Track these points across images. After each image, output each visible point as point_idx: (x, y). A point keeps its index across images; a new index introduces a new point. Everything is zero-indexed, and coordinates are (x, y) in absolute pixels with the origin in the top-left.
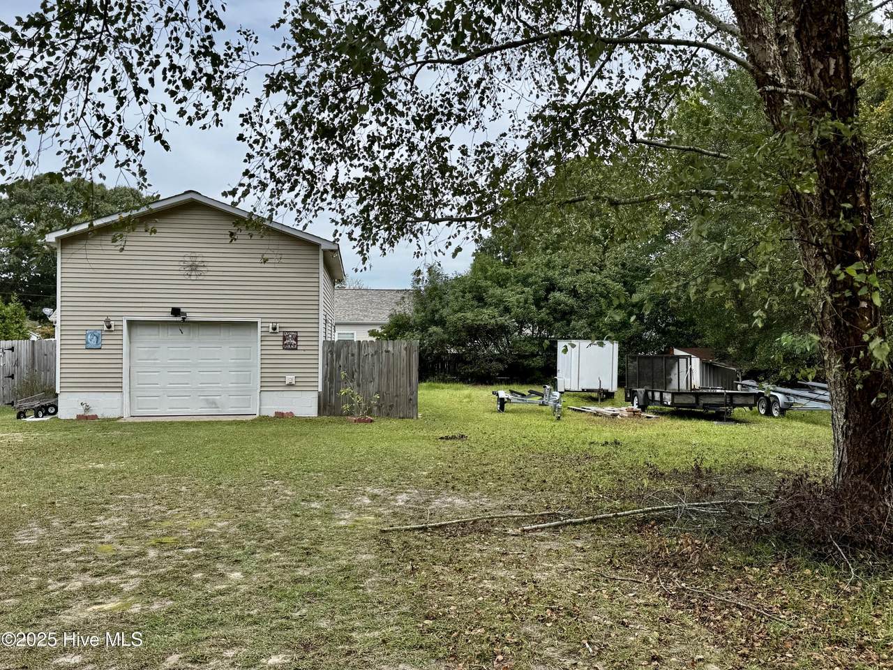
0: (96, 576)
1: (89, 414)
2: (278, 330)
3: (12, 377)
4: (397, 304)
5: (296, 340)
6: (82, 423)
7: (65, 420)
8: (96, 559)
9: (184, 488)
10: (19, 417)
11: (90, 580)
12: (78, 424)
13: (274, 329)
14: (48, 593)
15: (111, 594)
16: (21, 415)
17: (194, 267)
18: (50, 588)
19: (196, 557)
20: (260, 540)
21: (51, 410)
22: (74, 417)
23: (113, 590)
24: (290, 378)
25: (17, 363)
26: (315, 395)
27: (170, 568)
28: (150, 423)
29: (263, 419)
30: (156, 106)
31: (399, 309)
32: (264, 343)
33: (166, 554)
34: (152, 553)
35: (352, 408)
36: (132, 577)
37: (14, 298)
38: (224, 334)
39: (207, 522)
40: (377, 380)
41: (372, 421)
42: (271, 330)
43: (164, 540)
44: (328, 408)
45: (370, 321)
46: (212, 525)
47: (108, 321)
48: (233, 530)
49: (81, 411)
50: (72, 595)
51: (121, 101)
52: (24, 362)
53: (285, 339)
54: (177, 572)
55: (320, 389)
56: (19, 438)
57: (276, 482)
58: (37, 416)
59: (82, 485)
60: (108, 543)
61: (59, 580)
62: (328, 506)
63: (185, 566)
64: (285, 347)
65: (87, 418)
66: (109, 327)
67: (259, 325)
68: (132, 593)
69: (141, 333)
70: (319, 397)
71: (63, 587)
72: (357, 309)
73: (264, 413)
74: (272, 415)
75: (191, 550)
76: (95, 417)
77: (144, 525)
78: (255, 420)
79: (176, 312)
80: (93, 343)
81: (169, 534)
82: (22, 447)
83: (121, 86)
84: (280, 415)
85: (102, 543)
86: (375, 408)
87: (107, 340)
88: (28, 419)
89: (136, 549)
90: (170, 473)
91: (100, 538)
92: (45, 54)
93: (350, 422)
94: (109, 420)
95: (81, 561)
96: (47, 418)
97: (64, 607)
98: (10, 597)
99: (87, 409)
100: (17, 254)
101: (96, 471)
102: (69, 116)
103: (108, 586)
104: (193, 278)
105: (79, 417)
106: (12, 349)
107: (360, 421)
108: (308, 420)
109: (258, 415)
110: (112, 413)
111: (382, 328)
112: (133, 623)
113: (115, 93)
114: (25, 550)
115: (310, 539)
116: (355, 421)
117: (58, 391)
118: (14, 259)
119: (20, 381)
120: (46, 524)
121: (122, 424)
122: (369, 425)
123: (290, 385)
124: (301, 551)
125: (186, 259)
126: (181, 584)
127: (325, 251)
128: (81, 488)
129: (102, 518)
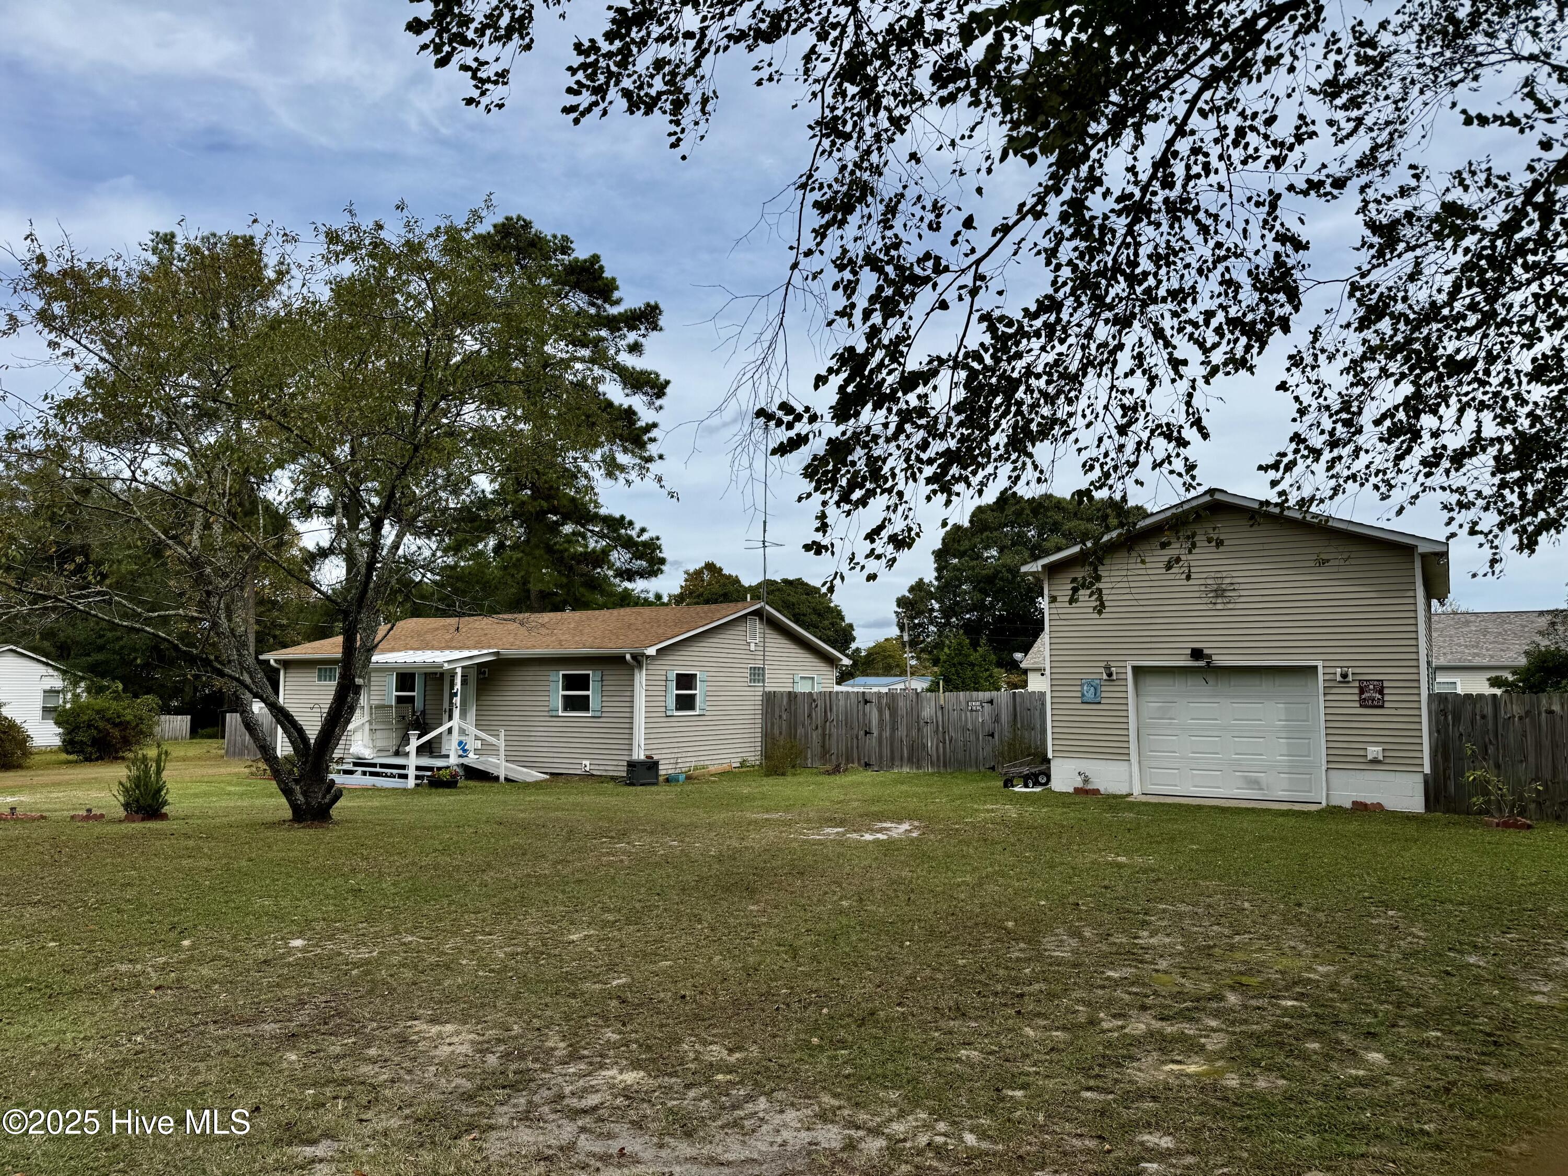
0: (1162, 1019)
1: (1090, 787)
2: (1350, 678)
3: (992, 735)
4: (1540, 633)
5: (1381, 692)
6: (1083, 798)
7: (1061, 794)
8: (1155, 993)
9: (1246, 905)
10: (1006, 786)
11: (1157, 1025)
12: (1078, 799)
13: (1344, 676)
14: (1104, 1031)
15: (1191, 1050)
16: (1008, 783)
17: (1219, 592)
18: (1106, 1025)
19: (1302, 1016)
20: (1399, 1005)
21: (1043, 780)
22: (1071, 790)
23: (1193, 1048)
24: (1374, 751)
25: (997, 719)
26: (1419, 779)
27: (1267, 1027)
28: (1170, 805)
29: (1333, 812)
30: (1194, 381)
31: (1544, 643)
32: (1329, 697)
33: (1254, 1003)
34: (1233, 999)
35: (1488, 802)
36: (1214, 1030)
37: (983, 641)
38: (1266, 685)
39: (1300, 963)
40: (1532, 759)
41: (1529, 827)
42: (1339, 678)
43: (1244, 980)
44: (1442, 799)
45: (1485, 662)
46: (1310, 969)
47: (1107, 668)
48: (1346, 981)
49: (1078, 782)
50: (1137, 1041)
51: (1153, 381)
52: (1005, 717)
53: (1362, 691)
54: (1280, 1034)
55: (1427, 769)
56: (1012, 812)
57: (1390, 913)
58: (1026, 786)
59: (1106, 883)
60: (1166, 972)
61: (1114, 1016)
62: (1499, 965)
63: (1288, 1026)
64: (1363, 703)
65: (1087, 792)
66: (1110, 675)
67: (1320, 671)
68: (1220, 1054)
69: (1153, 685)
70: (1426, 783)
71: (1123, 1027)
72: (1460, 645)
73: (1335, 802)
74: (1348, 805)
75: (1290, 1003)
76: (1096, 792)
77: (1207, 951)
78: (1322, 810)
79: (1197, 654)
80: (1090, 695)
81: (1249, 972)
82: (1019, 823)
83: (1149, 361)
84: (1360, 807)
85: (1157, 971)
86: (1533, 806)
87: (1108, 691)
88: (1016, 789)
89: (1207, 987)
90: (1220, 879)
91: (1152, 963)
92: (1056, 343)
93: (1488, 825)
94: (1115, 797)
95: (1136, 994)
96: (1038, 789)
97: (1132, 1058)
98: (1057, 1029)
99: (1086, 781)
100: (980, 591)
101: (1120, 866)
102: (1088, 412)
103: (1182, 1038)
104: (1219, 607)
105: (1077, 791)
106: (991, 702)
107: (1506, 825)
108: (1408, 818)
109: (1324, 804)
110: (1120, 788)
111: (1514, 673)
112: (1235, 1104)
113: (1144, 373)
114: (1059, 965)
115: (1490, 1018)
116: (1498, 825)
117: (1050, 755)
118: (978, 596)
119: (1001, 740)
120: (1076, 933)
121: (1133, 803)
122: (1523, 833)
123: (1375, 761)
124: (1481, 1037)
125: (1209, 582)
126: (1290, 1054)
127: (1424, 556)
128: (1106, 887)
129: (1146, 934)
